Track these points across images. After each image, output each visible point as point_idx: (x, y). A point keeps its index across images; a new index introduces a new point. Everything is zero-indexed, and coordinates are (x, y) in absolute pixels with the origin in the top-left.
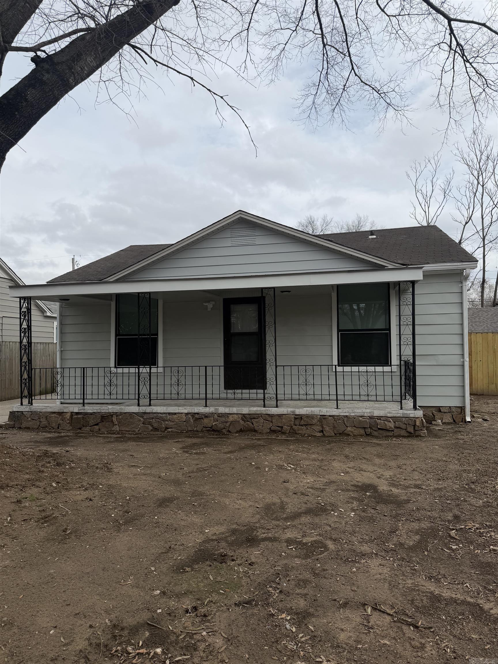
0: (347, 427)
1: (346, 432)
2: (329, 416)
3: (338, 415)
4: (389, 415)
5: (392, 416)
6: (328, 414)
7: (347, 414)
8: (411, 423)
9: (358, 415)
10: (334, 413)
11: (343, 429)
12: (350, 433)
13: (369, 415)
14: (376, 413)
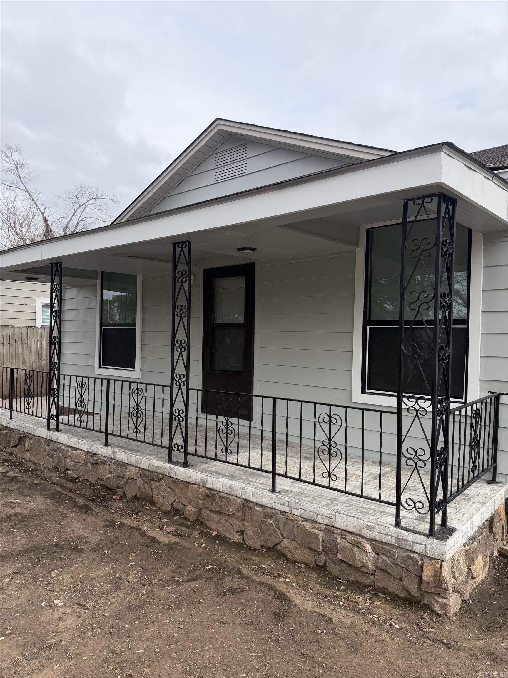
0: (284, 538)
1: (279, 547)
2: (257, 504)
3: (271, 506)
4: (366, 533)
5: (373, 537)
6: (255, 500)
7: (287, 509)
8: (411, 568)
9: (305, 516)
10: (264, 501)
11: (275, 541)
12: (286, 552)
13: (326, 521)
14: (341, 522)
